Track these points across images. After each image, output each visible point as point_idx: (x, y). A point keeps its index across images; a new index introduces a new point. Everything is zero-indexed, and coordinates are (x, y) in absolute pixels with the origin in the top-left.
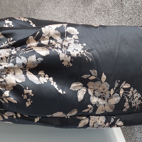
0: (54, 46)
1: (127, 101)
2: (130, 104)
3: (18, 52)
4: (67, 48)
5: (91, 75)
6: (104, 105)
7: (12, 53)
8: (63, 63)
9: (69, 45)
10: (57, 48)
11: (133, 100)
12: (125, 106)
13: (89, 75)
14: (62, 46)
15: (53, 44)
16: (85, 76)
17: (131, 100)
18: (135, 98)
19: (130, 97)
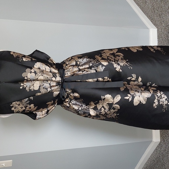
0: (111, 60)
1: (157, 98)
2: (159, 101)
3: (93, 64)
4: (118, 61)
5: (133, 77)
7: (90, 65)
8: (116, 69)
9: (118, 60)
10: (112, 61)
11: (161, 99)
12: (155, 102)
13: (131, 78)
14: (114, 60)
15: (110, 59)
16: (129, 78)
17: (160, 98)
18: (163, 98)
19: (159, 96)
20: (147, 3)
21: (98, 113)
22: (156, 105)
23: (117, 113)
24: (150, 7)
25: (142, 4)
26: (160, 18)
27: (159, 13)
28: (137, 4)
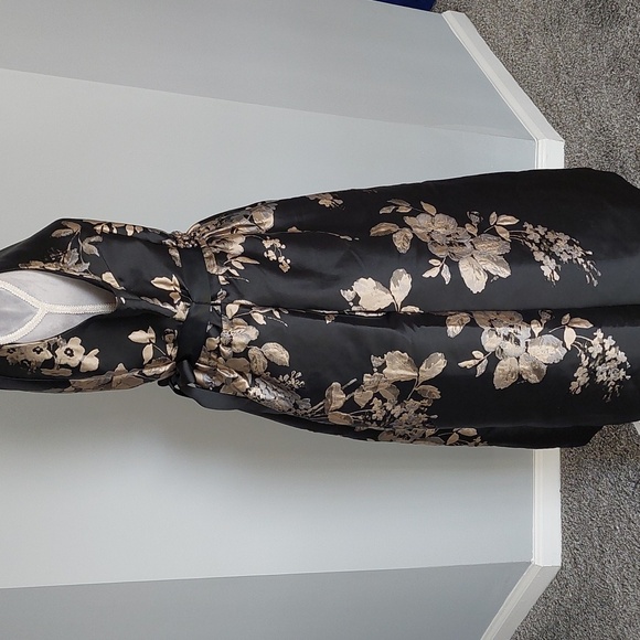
6: (518, 358)
20: (531, 48)
21: (360, 417)
22: (582, 384)
23: (430, 411)
24: (542, 62)
25: (511, 49)
26: (578, 100)
27: (573, 83)
28: (493, 48)
